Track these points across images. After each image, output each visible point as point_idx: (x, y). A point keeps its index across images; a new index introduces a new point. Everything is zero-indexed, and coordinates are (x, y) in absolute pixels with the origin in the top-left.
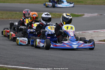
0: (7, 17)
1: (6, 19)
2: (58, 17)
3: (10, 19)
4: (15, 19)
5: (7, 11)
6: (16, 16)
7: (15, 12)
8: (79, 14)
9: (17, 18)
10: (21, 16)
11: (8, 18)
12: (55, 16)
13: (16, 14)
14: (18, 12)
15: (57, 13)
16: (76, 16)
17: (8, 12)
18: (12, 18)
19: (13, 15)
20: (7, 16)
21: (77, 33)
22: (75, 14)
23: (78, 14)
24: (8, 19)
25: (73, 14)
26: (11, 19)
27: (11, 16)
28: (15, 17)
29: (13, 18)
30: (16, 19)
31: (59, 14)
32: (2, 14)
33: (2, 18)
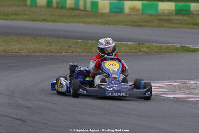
1: (58, 53)
2: (156, 52)
3: (64, 53)
4: (74, 54)
5: (59, 37)
6: (75, 48)
7: (74, 41)
9: (79, 51)
10: (85, 47)
11: (61, 51)
12: (150, 50)
13: (76, 43)
14: (80, 40)
15: (154, 44)
16: (190, 52)
17: (61, 40)
18: (68, 51)
19: (70, 47)
20: (59, 48)
23: (194, 47)
25: (185, 46)
26: (66, 52)
27: (67, 48)
28: (73, 49)
29: (71, 51)
31: (157, 47)
32: (50, 42)
33: (50, 51)
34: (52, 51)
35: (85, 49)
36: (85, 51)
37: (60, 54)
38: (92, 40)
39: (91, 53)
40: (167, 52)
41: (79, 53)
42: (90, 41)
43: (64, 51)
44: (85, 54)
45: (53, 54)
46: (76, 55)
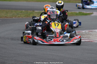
0: (12, 16)
1: (10, 17)
3: (14, 18)
4: (19, 18)
5: (12, 9)
6: (21, 15)
7: (20, 11)
8: (88, 13)
9: (22, 16)
13: (21, 12)
14: (24, 11)
16: (84, 15)
17: (13, 11)
18: (17, 17)
19: (18, 14)
21: (83, 31)
22: (83, 13)
23: (86, 13)
24: (12, 17)
25: (81, 12)
26: (15, 17)
27: (16, 15)
28: (19, 16)
29: (18, 17)
30: (21, 18)
32: (7, 12)
33: (6, 17)
34: (7, 16)
35: (26, 15)
36: (26, 16)
37: (12, 18)
38: (30, 10)
39: (29, 17)
40: (71, 16)
41: (22, 17)
42: (29, 11)
43: (14, 17)
44: (25, 18)
45: (8, 18)
46: (21, 19)
